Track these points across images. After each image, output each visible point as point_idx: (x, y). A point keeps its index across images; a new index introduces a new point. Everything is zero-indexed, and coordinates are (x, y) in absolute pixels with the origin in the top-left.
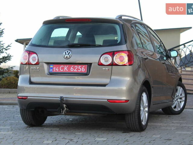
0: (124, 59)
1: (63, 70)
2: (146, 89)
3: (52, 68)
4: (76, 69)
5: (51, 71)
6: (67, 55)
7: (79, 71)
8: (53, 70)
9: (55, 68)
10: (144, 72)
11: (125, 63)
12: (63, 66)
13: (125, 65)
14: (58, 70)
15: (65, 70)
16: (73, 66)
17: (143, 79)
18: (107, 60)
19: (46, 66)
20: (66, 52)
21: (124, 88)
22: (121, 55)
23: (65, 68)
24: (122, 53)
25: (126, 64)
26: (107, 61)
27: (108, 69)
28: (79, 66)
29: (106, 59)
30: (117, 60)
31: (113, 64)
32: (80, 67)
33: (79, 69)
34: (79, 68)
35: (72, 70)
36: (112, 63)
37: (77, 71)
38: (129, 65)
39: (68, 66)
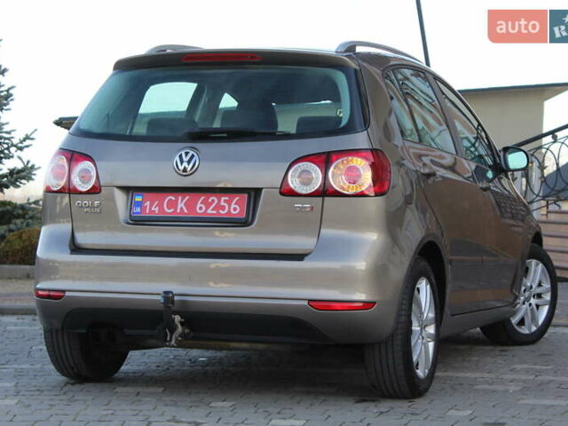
0: (359, 176)
1: (172, 210)
2: (429, 268)
3: (139, 204)
4: (214, 205)
5: (138, 213)
6: (185, 164)
7: (221, 212)
8: (143, 209)
9: (148, 203)
10: (425, 215)
11: (363, 189)
12: (173, 198)
13: (362, 195)
14: (157, 209)
15: (178, 211)
16: (203, 198)
17: (420, 239)
18: (307, 178)
19: (120, 198)
20: (184, 156)
21: (361, 265)
22: (351, 164)
23: (181, 205)
24: (355, 158)
25: (367, 193)
26: (306, 183)
27: (312, 208)
28: (223, 199)
29: (304, 176)
30: (338, 179)
31: (326, 192)
32: (225, 201)
33: (223, 208)
34: (222, 203)
35: (201, 208)
36: (321, 189)
37: (215, 212)
38: (376, 195)
39: (187, 198)
